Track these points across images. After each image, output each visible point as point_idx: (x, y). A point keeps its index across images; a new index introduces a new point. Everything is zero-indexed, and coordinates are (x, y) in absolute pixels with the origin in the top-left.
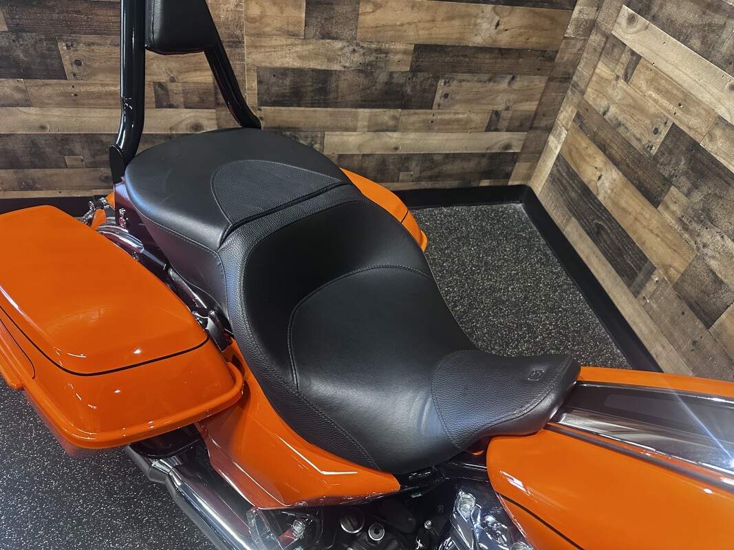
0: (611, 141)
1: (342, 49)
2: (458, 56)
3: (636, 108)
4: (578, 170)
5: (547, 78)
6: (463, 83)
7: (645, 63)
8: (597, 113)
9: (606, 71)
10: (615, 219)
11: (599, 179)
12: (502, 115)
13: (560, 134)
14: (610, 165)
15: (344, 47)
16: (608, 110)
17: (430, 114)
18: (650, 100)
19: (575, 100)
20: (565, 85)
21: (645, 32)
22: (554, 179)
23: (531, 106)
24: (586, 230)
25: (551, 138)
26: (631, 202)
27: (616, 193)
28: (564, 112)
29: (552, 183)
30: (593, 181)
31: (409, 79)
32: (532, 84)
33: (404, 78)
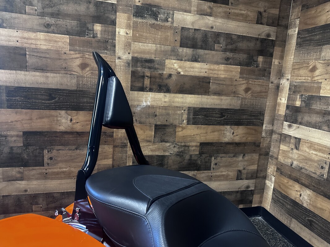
0: (300, 176)
1: (169, 146)
2: (218, 147)
3: (307, 159)
4: (287, 194)
5: (259, 154)
6: (223, 158)
7: (303, 141)
8: (287, 166)
9: (285, 147)
10: (318, 215)
11: (300, 196)
12: (242, 172)
13: (271, 179)
14: (304, 188)
15: (170, 145)
16: (293, 163)
17: (210, 172)
18: (313, 155)
19: (274, 163)
20: (267, 157)
21: (299, 129)
22: (275, 200)
23: (254, 167)
24: (303, 224)
25: (267, 182)
26: (323, 204)
27: (313, 201)
28: (270, 169)
29: (275, 203)
30: (297, 197)
31: (199, 157)
32: (253, 157)
33: (197, 157)
